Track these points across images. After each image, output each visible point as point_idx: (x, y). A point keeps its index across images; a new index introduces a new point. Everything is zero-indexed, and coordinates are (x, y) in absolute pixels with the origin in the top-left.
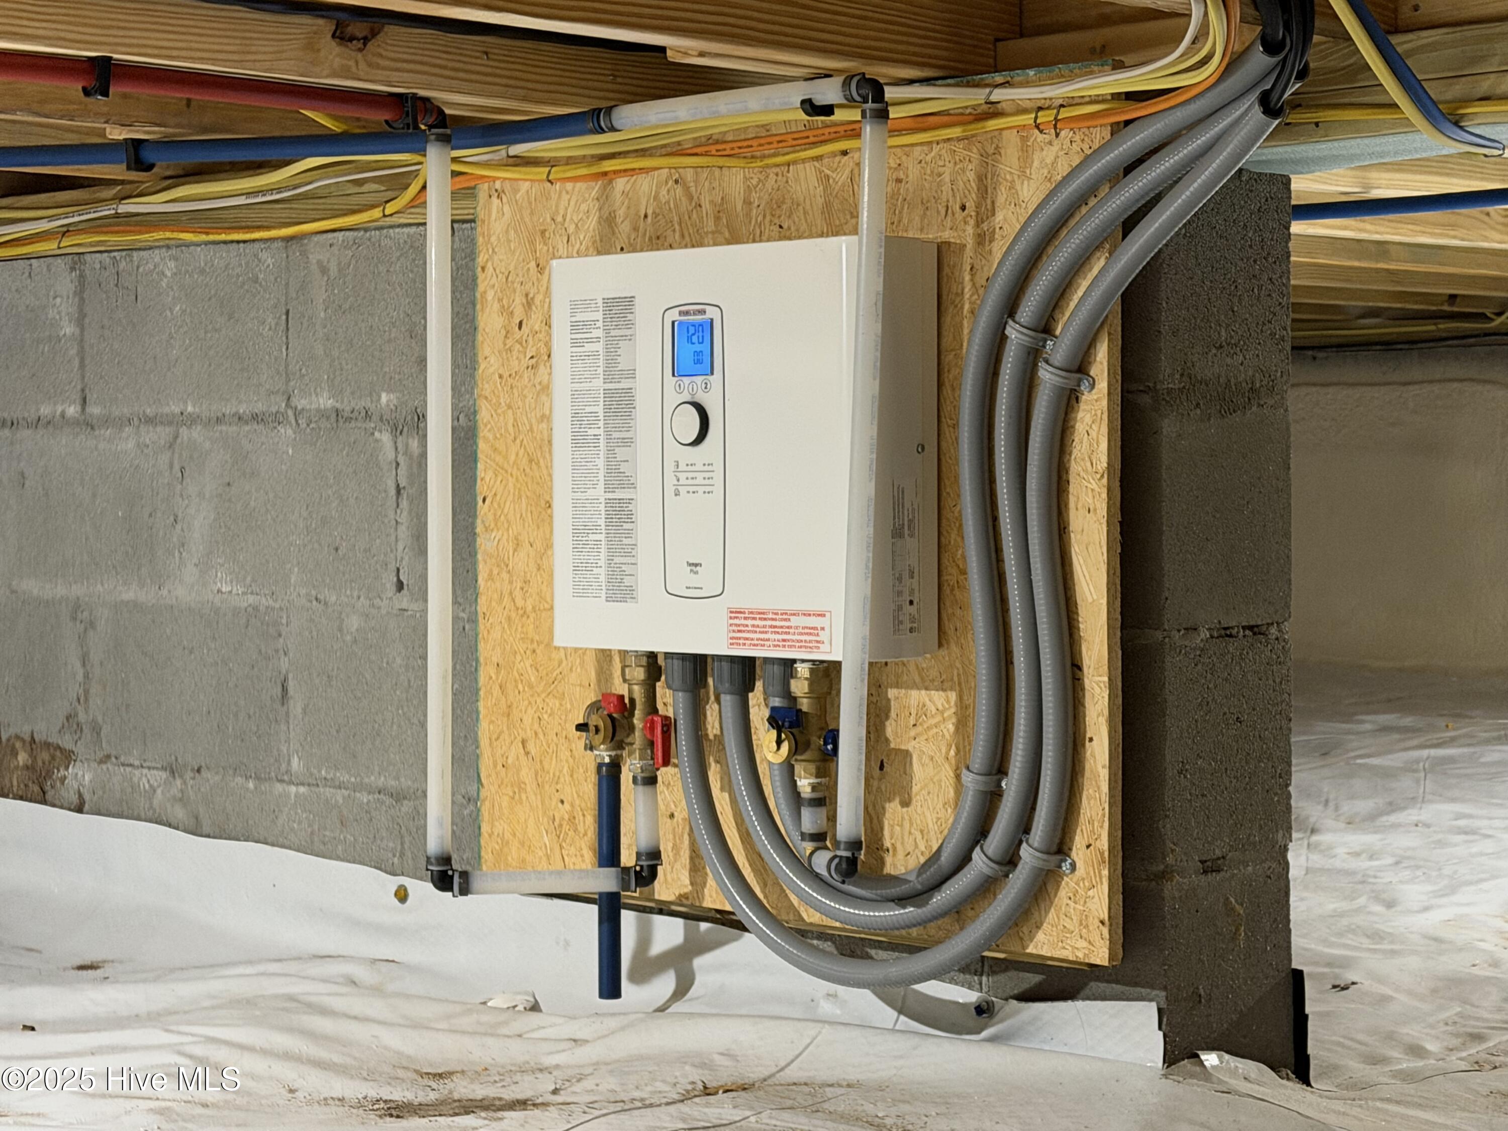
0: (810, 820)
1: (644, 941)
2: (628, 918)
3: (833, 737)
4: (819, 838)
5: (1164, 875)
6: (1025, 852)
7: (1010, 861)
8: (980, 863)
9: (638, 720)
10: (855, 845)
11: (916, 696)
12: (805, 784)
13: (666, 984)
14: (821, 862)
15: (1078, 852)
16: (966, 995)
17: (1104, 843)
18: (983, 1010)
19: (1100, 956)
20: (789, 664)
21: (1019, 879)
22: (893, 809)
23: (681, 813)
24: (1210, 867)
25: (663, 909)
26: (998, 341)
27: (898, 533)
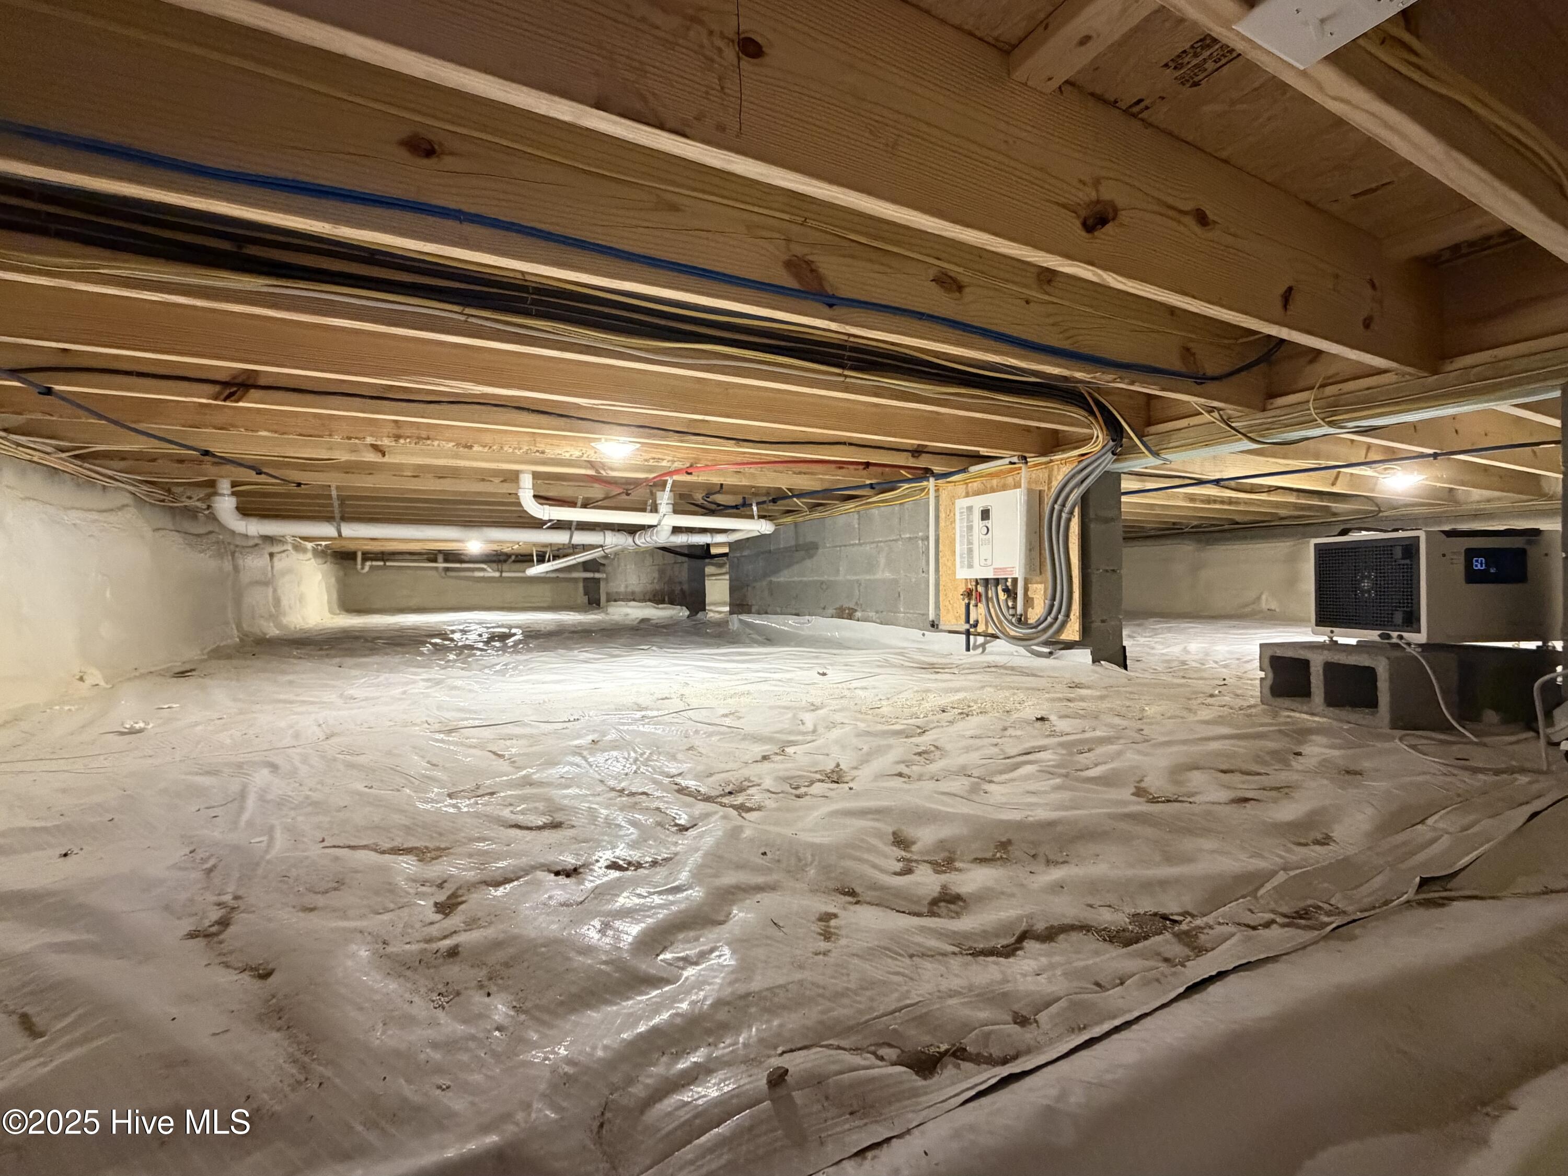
0: (1011, 612)
1: (975, 641)
2: (972, 637)
3: (1016, 594)
4: (1013, 615)
5: (1092, 622)
6: (1060, 617)
7: (1056, 619)
8: (1049, 619)
9: (974, 593)
10: (1021, 615)
11: (1035, 586)
12: (1010, 604)
13: (980, 650)
14: (1014, 620)
15: (1072, 616)
16: (1046, 650)
17: (1078, 614)
18: (1051, 653)
19: (1077, 639)
20: (1006, 579)
21: (1059, 622)
22: (1030, 610)
23: (983, 613)
24: (1103, 621)
25: (979, 634)
26: (1053, 509)
27: (1030, 550)
